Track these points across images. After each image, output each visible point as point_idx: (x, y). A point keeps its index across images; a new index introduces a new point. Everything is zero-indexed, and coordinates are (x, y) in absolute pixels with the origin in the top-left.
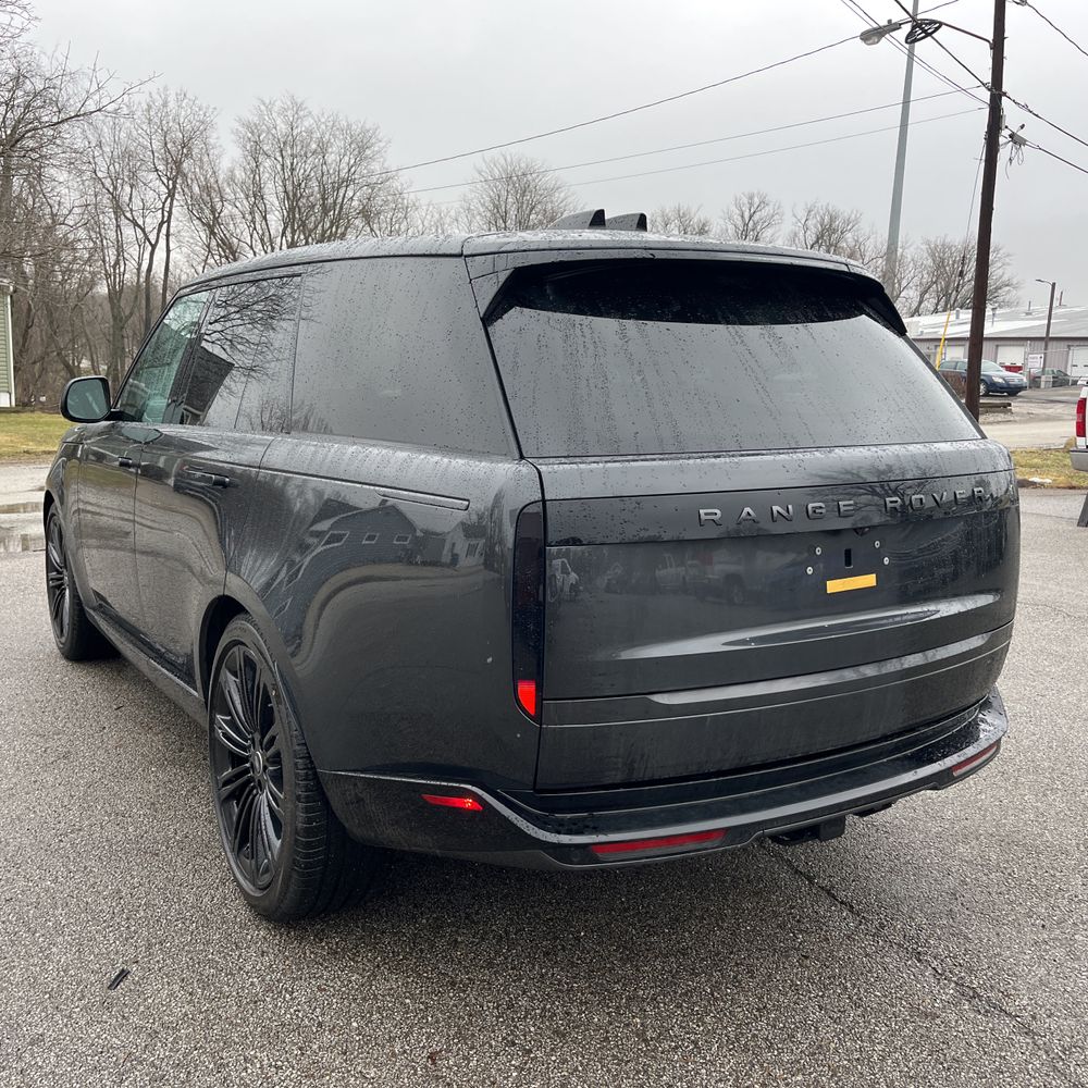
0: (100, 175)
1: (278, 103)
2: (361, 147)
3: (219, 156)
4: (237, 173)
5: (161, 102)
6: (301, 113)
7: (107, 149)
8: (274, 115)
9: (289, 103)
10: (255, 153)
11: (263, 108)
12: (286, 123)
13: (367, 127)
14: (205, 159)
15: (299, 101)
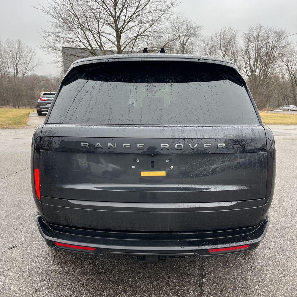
0: (207, 52)
1: (255, 27)
2: (280, 36)
3: (238, 44)
4: (243, 48)
5: (224, 31)
6: (261, 28)
7: (209, 45)
8: (254, 30)
9: (258, 26)
10: (248, 41)
11: (250, 28)
12: (257, 32)
13: (282, 30)
14: (234, 45)
15: (261, 25)
